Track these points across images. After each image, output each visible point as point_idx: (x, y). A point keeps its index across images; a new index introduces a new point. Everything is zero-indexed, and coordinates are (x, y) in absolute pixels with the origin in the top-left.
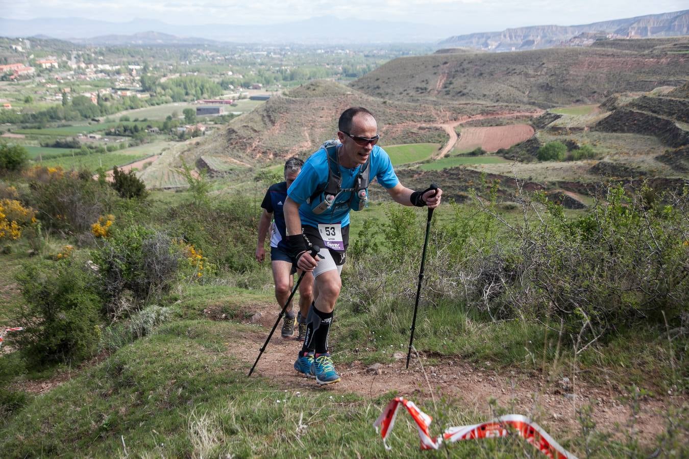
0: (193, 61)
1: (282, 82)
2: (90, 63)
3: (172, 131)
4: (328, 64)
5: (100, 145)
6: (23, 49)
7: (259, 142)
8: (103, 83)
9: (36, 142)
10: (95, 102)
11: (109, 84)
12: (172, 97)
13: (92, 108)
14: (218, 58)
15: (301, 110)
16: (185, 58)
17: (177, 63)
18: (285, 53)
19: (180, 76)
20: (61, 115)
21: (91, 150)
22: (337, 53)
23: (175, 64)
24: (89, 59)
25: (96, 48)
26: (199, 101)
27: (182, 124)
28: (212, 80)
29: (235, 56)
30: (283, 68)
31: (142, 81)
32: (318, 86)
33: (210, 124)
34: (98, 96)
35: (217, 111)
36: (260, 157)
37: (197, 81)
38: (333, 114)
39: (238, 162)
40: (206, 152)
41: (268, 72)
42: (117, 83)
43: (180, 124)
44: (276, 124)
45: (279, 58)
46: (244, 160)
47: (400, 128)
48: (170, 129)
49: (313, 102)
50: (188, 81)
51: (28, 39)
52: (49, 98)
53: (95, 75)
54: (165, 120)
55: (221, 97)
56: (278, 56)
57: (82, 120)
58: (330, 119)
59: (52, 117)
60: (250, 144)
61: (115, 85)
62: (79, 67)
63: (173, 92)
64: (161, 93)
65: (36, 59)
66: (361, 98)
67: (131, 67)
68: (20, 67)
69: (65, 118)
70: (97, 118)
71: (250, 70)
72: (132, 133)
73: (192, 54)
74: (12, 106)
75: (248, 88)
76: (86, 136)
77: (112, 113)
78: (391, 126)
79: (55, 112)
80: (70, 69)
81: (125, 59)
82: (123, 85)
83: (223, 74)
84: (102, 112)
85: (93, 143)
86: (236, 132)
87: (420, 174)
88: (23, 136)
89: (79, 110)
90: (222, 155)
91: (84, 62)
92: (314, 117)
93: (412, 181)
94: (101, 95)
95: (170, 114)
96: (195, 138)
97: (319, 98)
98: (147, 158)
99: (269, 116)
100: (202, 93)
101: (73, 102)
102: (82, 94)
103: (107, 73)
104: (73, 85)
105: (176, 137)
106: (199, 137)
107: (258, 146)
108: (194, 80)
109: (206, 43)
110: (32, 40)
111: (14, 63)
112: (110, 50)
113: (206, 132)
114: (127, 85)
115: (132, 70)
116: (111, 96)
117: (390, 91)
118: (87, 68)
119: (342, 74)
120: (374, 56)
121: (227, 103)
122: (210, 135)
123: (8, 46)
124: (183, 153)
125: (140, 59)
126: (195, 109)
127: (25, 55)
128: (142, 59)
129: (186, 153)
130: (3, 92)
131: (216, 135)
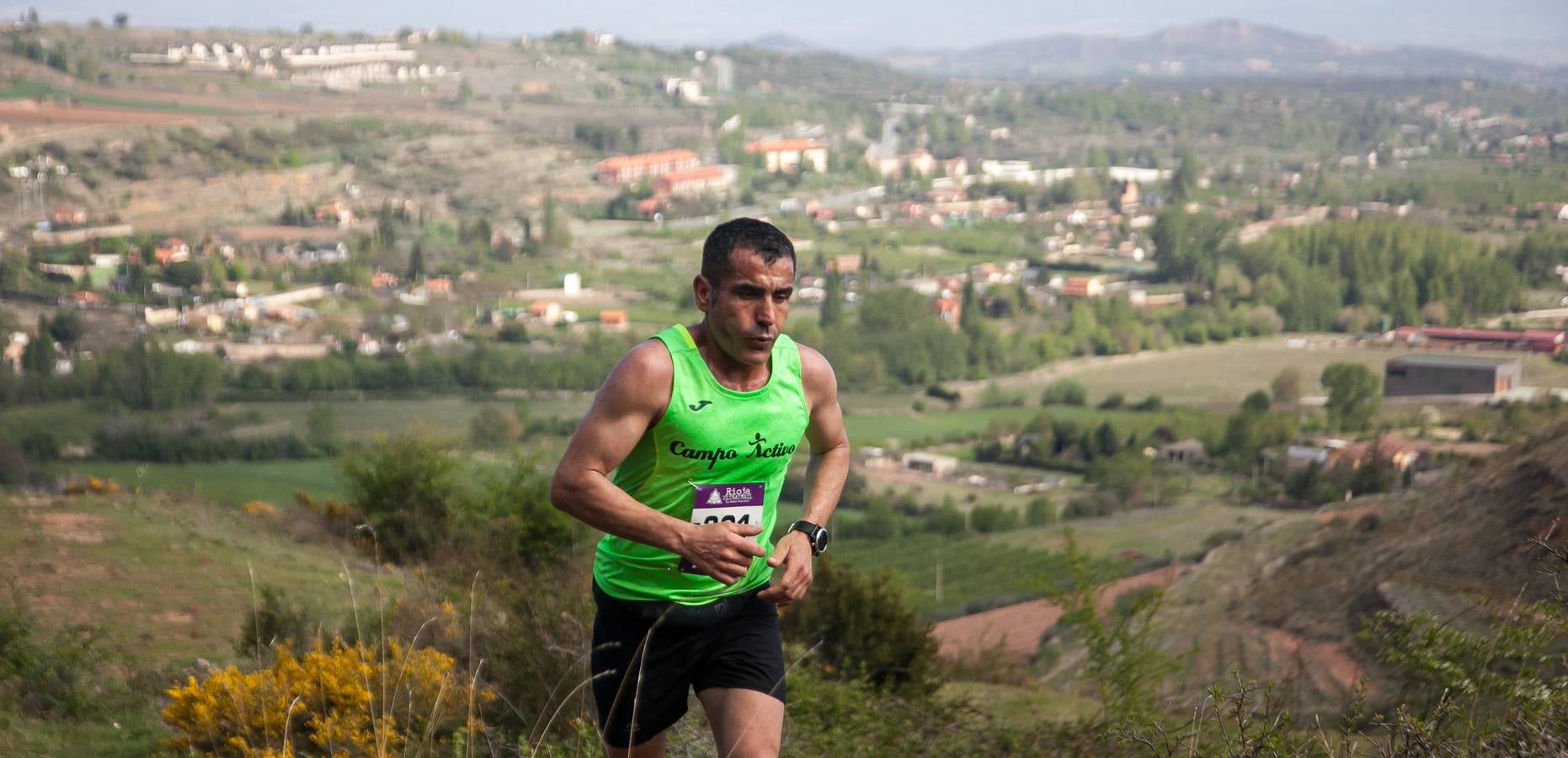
0: (1397, 152)
2: (954, 155)
3: (1261, 460)
5: (948, 500)
6: (704, 91)
8: (994, 239)
10: (951, 316)
11: (1020, 242)
12: (1284, 310)
13: (935, 342)
14: (1521, 140)
16: (1363, 137)
17: (1323, 158)
19: (1332, 215)
21: (910, 521)
23: (1316, 165)
24: (951, 138)
25: (986, 90)
26: (1402, 332)
27: (1312, 431)
28: (1477, 239)
31: (1159, 235)
33: (1441, 441)
34: (967, 290)
37: (1405, 244)
40: (1402, 567)
42: (1052, 242)
43: (1304, 430)
48: (1257, 450)
50: (1363, 241)
51: (729, 53)
53: (966, 206)
54: (1235, 411)
55: (1510, 316)
57: (891, 391)
61: (1044, 249)
62: (907, 171)
63: (1292, 287)
64: (1235, 288)
65: (749, 132)
67: (1119, 173)
68: (680, 166)
70: (950, 387)
72: (1088, 457)
73: (1395, 120)
74: (632, 320)
76: (896, 457)
77: (1016, 369)
80: (871, 177)
81: (1099, 141)
82: (1074, 251)
83: (1535, 215)
84: (973, 361)
85: (919, 489)
89: (883, 349)
90: (1477, 583)
91: (929, 149)
94: (979, 287)
95: (1265, 386)
96: (1363, 499)
98: (1136, 572)
100: (1422, 300)
101: (865, 314)
102: (903, 282)
103: (1016, 195)
104: (875, 242)
105: (1279, 487)
106: (1380, 497)
108: (1388, 240)
109: (1470, 71)
110: (745, 58)
111: (661, 150)
112: (1040, 102)
113: (1419, 477)
114: (1092, 249)
115: (1122, 187)
116: (1021, 294)
118: (940, 173)
121: (1535, 346)
122: (1430, 489)
123: (650, 80)
124: (1296, 560)
125: (1161, 138)
126: (1377, 365)
127: (708, 117)
128: (1170, 139)
129: (1310, 562)
130: (606, 265)
131: (1461, 489)
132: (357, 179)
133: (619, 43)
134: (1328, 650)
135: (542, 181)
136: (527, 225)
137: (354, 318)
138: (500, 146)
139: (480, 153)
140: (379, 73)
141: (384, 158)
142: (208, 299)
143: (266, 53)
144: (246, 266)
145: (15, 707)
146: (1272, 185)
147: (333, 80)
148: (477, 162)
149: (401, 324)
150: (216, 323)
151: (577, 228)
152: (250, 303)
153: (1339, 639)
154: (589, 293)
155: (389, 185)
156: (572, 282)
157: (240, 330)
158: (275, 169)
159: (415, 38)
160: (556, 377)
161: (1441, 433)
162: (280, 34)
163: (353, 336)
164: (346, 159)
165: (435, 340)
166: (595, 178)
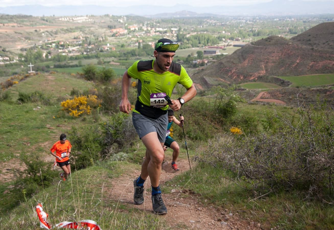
0: (204, 26)
1: (252, 37)
2: (153, 28)
3: (190, 63)
4: (280, 27)
6: (123, 21)
7: (236, 70)
9: (124, 66)
12: (192, 45)
13: (152, 50)
14: (218, 24)
15: (261, 52)
16: (200, 24)
18: (256, 21)
19: (197, 33)
20: (137, 53)
22: (286, 20)
23: (195, 27)
24: (152, 25)
25: (156, 20)
26: (206, 47)
27: (196, 59)
28: (214, 36)
29: (228, 23)
30: (254, 29)
31: (177, 36)
32: (272, 39)
33: (210, 60)
35: (215, 52)
36: (235, 78)
37: (206, 36)
38: (280, 55)
39: (223, 80)
40: (206, 74)
41: (245, 32)
43: (195, 59)
44: (246, 60)
45: (251, 24)
46: (226, 80)
47: (321, 64)
48: (189, 61)
49: (269, 48)
50: (201, 36)
51: (126, 16)
52: (132, 45)
53: (155, 34)
54: (187, 57)
55: (217, 45)
56: (251, 22)
57: (146, 56)
58: (278, 58)
59: (132, 55)
60: (231, 71)
62: (147, 30)
63: (193, 42)
64: (186, 42)
65: (128, 26)
66: (298, 46)
67: (172, 29)
68: (120, 30)
69: (139, 55)
71: (235, 30)
73: (204, 22)
74: (115, 49)
75: (233, 40)
78: (315, 63)
79: (134, 52)
80: (143, 30)
81: (170, 25)
83: (220, 33)
86: (224, 64)
87: (331, 92)
88: (118, 64)
89: (145, 51)
90: (215, 76)
91: (150, 27)
92: (268, 57)
93: (325, 96)
95: (190, 54)
96: (202, 67)
97: (272, 46)
99: (242, 56)
100: (208, 43)
101: (143, 47)
102: (147, 43)
103: (160, 32)
104: (144, 38)
105: (192, 66)
106: (203, 66)
107: (235, 72)
108: (204, 36)
109: (212, 16)
110: (127, 17)
111: (118, 28)
112: (163, 21)
115: (173, 31)
117: (317, 42)
118: (151, 30)
119: (288, 32)
120: (309, 22)
121: (220, 48)
122: (209, 65)
123: (116, 20)
124: (194, 74)
125: (177, 25)
126: (203, 51)
127: (124, 24)
128: (178, 25)
129: (196, 75)
130: (112, 42)
131: (213, 65)
132: (82, 33)
133: (113, 16)
134: (198, 85)
135: (104, 33)
136: (103, 38)
137: (83, 50)
138: (99, 28)
139: (97, 29)
140: (84, 20)
141: (85, 30)
142: (66, 48)
143: (71, 19)
144: (70, 44)
145: (43, 104)
146: (190, 30)
147: (79, 21)
148: (96, 31)
149: (88, 50)
150: (67, 51)
151: (109, 38)
152: (71, 49)
153: (199, 83)
154: (110, 46)
155: (86, 34)
156: (108, 45)
157: (70, 52)
158: (73, 32)
159: (88, 16)
160: (107, 56)
161: (210, 59)
162: (72, 16)
163: (83, 52)
164: (81, 31)
165: (92, 52)
166: (110, 32)
